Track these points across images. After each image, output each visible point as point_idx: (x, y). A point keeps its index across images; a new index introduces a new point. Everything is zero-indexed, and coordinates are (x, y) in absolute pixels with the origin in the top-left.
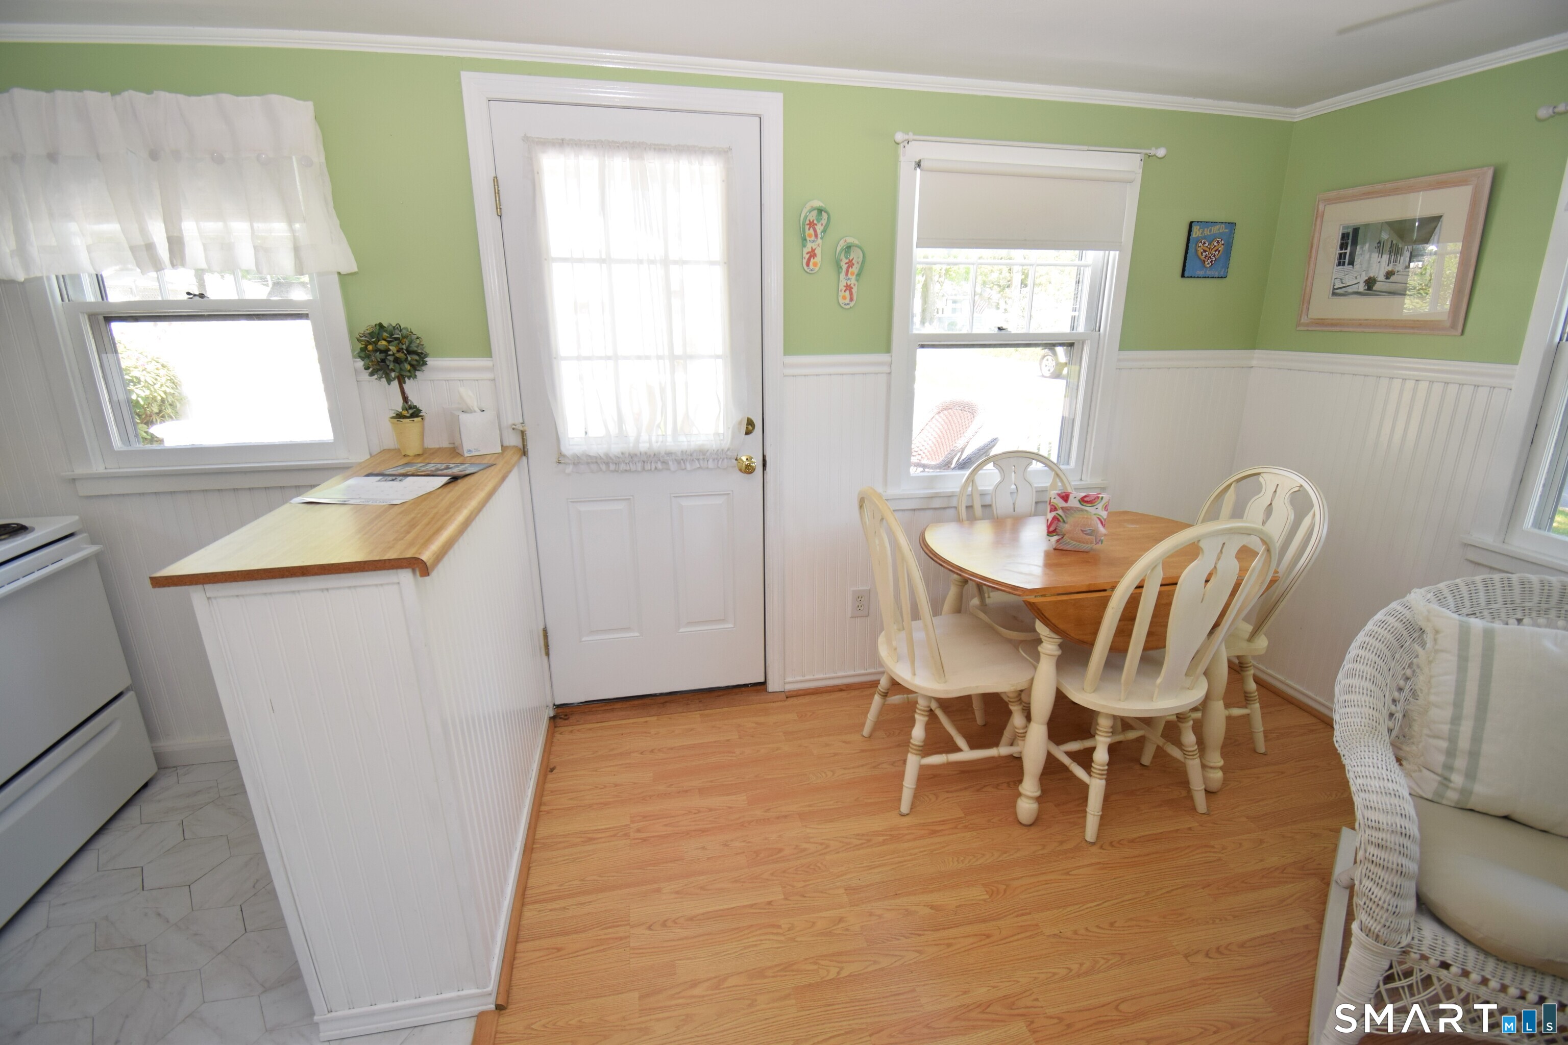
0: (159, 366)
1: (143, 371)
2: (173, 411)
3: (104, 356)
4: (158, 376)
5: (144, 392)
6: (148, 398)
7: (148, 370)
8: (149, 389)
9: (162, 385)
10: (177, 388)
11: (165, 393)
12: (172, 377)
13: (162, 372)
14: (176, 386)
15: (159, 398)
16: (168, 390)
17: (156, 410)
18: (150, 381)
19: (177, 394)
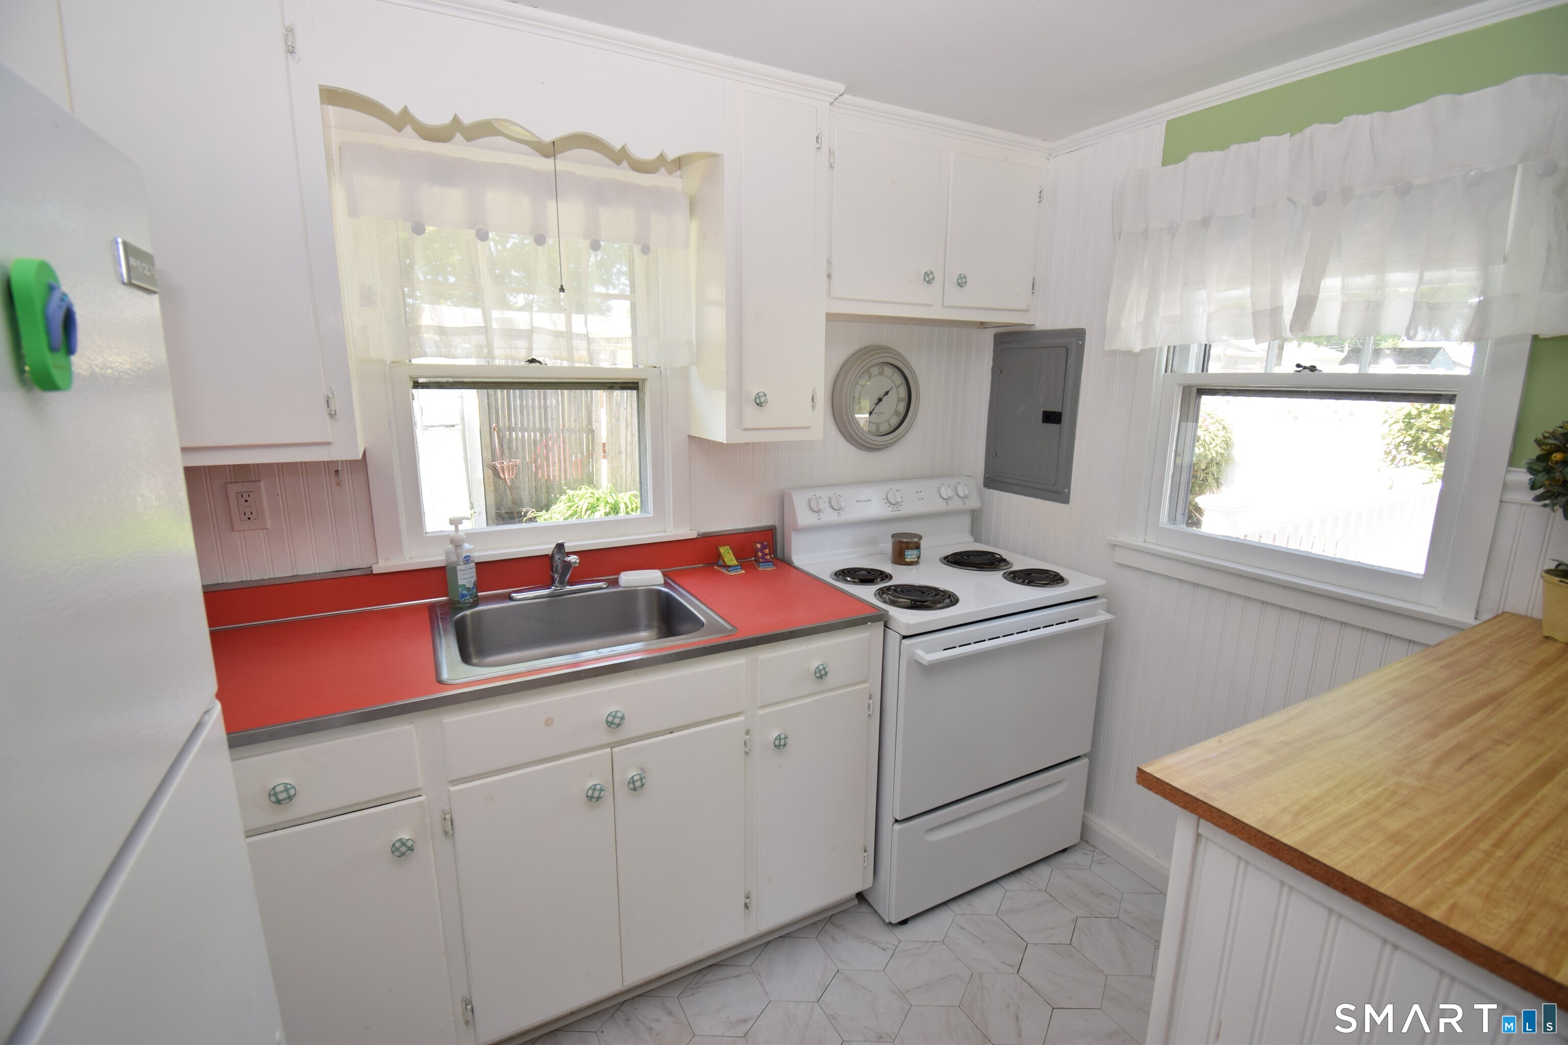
0: (1220, 427)
1: (1205, 431)
2: (1217, 470)
3: (1183, 424)
4: (1216, 436)
5: (1199, 450)
6: (1200, 455)
7: (1210, 431)
8: (1204, 447)
9: (1216, 445)
10: (1228, 450)
11: (1217, 452)
12: (1228, 439)
13: (1221, 433)
14: (1228, 447)
15: (1210, 456)
16: (1220, 450)
17: (1203, 467)
18: (1208, 440)
19: (1226, 454)
